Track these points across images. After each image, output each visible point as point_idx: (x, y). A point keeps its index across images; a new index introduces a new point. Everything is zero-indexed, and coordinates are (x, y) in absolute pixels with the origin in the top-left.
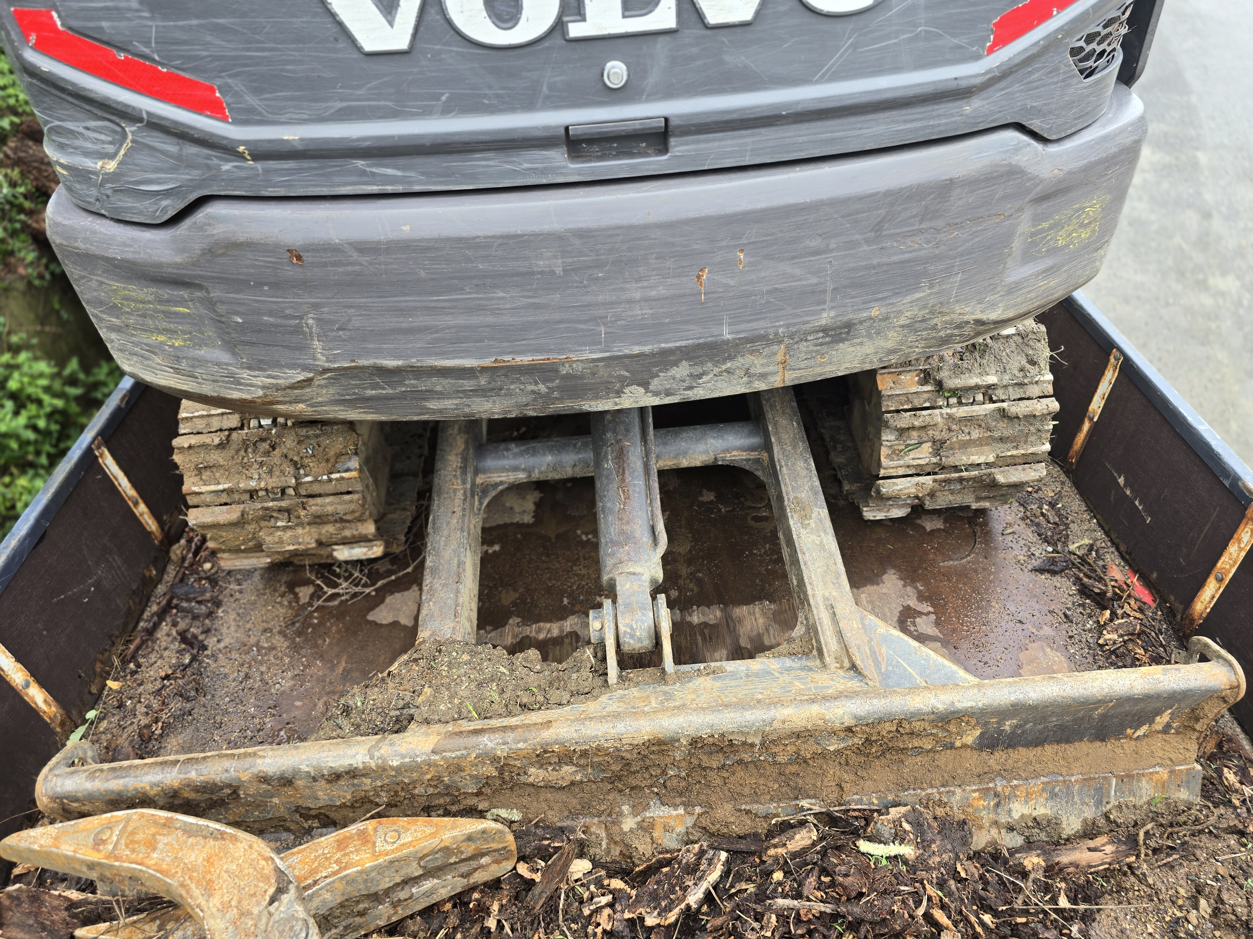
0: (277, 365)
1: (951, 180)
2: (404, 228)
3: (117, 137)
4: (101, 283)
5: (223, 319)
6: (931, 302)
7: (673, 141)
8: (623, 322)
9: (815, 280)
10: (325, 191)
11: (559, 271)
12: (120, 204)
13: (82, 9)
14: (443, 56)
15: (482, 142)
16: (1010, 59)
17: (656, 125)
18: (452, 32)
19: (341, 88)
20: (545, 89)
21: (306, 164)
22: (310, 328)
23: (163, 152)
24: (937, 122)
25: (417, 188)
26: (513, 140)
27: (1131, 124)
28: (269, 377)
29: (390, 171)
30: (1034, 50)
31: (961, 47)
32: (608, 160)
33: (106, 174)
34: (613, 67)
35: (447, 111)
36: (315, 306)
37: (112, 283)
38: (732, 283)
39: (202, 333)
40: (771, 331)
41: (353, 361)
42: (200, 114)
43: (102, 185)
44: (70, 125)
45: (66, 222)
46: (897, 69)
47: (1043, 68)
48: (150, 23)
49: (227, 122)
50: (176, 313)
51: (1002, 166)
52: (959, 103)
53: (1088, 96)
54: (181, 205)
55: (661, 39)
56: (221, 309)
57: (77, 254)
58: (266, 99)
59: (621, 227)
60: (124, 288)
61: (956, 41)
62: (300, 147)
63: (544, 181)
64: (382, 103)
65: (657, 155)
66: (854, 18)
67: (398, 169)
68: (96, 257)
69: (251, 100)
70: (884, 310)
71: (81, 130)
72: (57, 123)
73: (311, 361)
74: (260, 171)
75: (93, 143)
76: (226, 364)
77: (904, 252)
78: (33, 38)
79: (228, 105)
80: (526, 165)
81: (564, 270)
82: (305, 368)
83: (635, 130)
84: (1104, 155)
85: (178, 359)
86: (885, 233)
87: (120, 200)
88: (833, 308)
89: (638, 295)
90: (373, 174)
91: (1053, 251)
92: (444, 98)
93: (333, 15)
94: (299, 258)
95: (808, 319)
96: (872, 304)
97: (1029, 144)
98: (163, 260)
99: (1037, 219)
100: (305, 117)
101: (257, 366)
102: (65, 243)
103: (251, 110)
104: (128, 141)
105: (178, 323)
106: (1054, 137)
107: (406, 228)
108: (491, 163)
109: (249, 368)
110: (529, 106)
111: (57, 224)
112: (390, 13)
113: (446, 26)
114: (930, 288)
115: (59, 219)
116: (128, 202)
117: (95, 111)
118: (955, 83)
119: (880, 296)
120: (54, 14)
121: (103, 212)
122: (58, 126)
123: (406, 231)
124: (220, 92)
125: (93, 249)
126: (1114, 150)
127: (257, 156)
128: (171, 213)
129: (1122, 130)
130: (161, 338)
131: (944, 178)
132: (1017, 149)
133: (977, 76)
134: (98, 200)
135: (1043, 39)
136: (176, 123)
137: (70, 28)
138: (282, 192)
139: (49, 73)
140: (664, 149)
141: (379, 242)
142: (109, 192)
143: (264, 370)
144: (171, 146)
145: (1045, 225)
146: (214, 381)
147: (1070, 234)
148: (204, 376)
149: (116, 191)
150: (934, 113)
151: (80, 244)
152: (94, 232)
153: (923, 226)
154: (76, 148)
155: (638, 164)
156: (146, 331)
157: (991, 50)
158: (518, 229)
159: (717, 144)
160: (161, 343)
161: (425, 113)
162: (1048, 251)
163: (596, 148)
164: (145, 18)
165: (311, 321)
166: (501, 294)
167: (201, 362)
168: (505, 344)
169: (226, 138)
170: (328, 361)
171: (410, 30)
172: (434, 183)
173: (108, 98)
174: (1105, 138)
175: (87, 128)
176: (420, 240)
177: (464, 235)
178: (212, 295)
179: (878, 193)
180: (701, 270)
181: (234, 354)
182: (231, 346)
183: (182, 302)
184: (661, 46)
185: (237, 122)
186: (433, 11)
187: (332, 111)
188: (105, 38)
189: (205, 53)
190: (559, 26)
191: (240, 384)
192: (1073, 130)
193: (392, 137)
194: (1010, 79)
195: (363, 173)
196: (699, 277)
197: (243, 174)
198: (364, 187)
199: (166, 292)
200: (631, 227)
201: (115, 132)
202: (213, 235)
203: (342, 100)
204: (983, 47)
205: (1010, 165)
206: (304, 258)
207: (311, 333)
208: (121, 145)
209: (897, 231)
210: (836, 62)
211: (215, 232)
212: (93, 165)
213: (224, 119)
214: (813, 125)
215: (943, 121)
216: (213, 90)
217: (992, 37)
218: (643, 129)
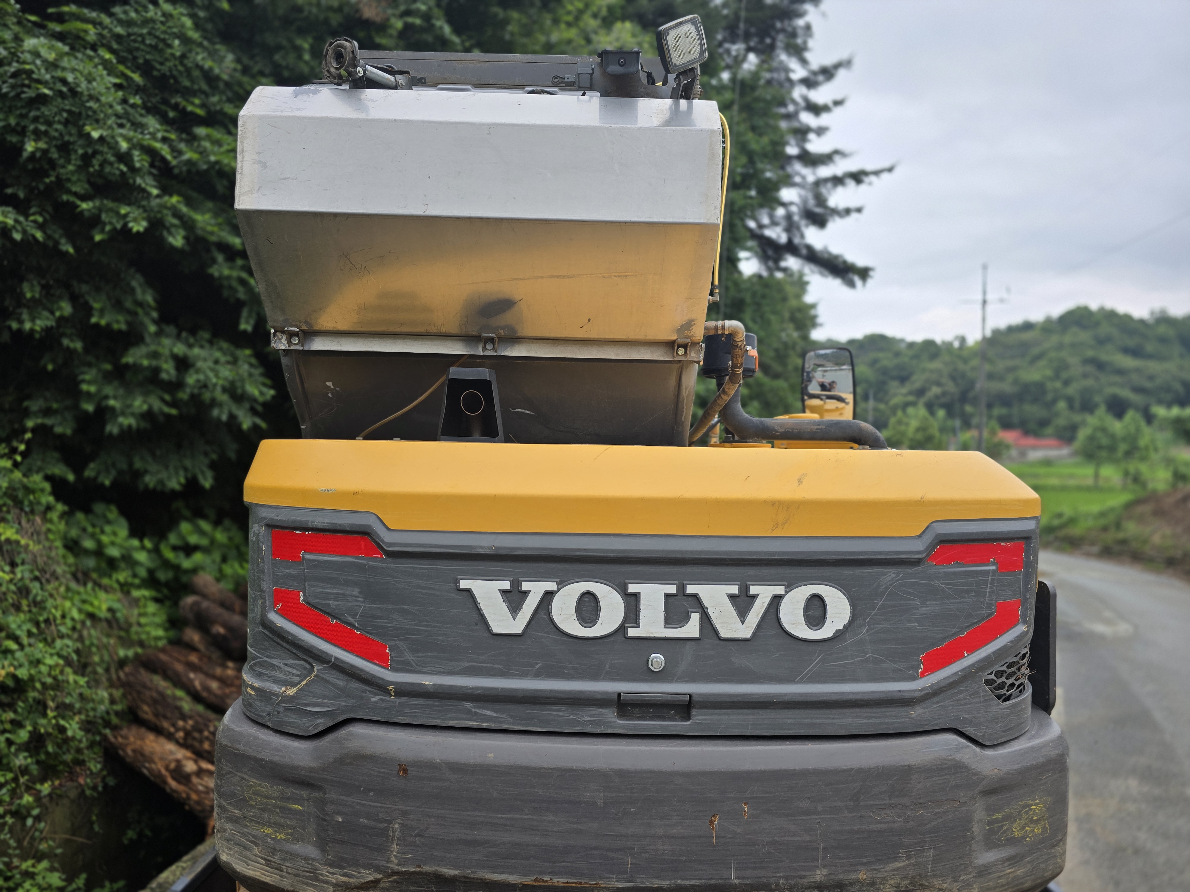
0: (356, 864)
1: (909, 766)
2: (489, 755)
3: (305, 672)
4: (242, 779)
5: (328, 818)
6: (911, 873)
7: (694, 712)
8: (647, 855)
9: (807, 838)
10: (438, 723)
11: (600, 802)
12: (286, 719)
13: (322, 593)
14: (543, 640)
15: (558, 698)
16: (938, 682)
17: (682, 699)
18: (552, 626)
19: (470, 653)
20: (607, 667)
21: (430, 702)
22: (394, 831)
23: (334, 685)
24: (891, 721)
25: (505, 727)
26: (580, 699)
27: (1052, 741)
28: (343, 875)
29: (488, 713)
30: (956, 678)
31: (901, 670)
32: (646, 720)
33: (286, 696)
34: (655, 657)
35: (538, 675)
36: (404, 813)
37: (251, 779)
38: (739, 830)
39: (304, 830)
40: (773, 881)
41: (419, 866)
42: (371, 662)
43: (278, 704)
44: (274, 662)
45: (238, 729)
46: (855, 680)
47: (966, 691)
48: (361, 604)
49: (387, 669)
50: (291, 810)
51: (948, 760)
52: (905, 709)
53: (1009, 715)
54: (330, 724)
55: (689, 643)
56: (329, 808)
57: (235, 754)
58: (418, 657)
59: (651, 772)
60: (259, 785)
61: (896, 666)
62: (431, 690)
63: (598, 731)
64: (496, 666)
65: (682, 721)
66: (821, 644)
67: (495, 712)
68: (249, 758)
69: (408, 656)
70: (870, 874)
71: (281, 665)
72: (266, 659)
73: (384, 863)
74: (397, 703)
75: (286, 674)
76: (313, 860)
77: (879, 823)
78: (279, 606)
79: (392, 658)
80: (586, 718)
81: (604, 803)
82: (377, 869)
83: (667, 701)
84: (1035, 763)
85: (274, 851)
86: (862, 803)
87: (286, 716)
88: (824, 866)
89: (661, 832)
90: (476, 713)
91: (1012, 841)
92: (537, 666)
93: (479, 610)
94: (406, 771)
95: (804, 873)
96: (858, 868)
97: (968, 746)
98: (301, 764)
99: (990, 810)
100: (441, 670)
101: (337, 864)
102: (229, 744)
103: (407, 663)
104: (313, 675)
105: (288, 818)
106: (988, 743)
107: (491, 755)
108: (562, 714)
109: (331, 865)
110: (595, 677)
111: (229, 729)
112: (515, 612)
113: (550, 622)
114: (907, 859)
115: (233, 726)
116: (293, 718)
117: (299, 653)
118: (900, 694)
119: (865, 860)
120: (301, 594)
121: (269, 724)
122: (266, 661)
123: (491, 757)
124: (390, 650)
125: (250, 752)
126: (1041, 760)
127: (398, 694)
128: (320, 729)
129: (1045, 745)
130: (269, 831)
131: (903, 764)
132: (959, 749)
133: (915, 691)
134: (269, 714)
135: (960, 671)
136: (353, 666)
137: (308, 603)
138: (407, 720)
139: (281, 628)
140: (687, 716)
141: (469, 765)
142: (281, 710)
143: (343, 868)
144: (340, 681)
145: (999, 816)
146: (296, 875)
147: (1024, 828)
148: (290, 870)
149: (287, 709)
150: (888, 714)
151: (241, 747)
152: (256, 738)
153: (892, 802)
154: (270, 677)
155: (668, 725)
156: (259, 823)
157: (923, 675)
158: (574, 765)
159: (726, 717)
160: (268, 835)
161: (523, 675)
162: (1007, 840)
163: (637, 711)
164: (359, 601)
165: (397, 826)
166: (551, 818)
167: (292, 856)
168: (546, 864)
169: (383, 680)
170: (399, 864)
171: (525, 622)
172: (519, 724)
173: (313, 647)
174: (1032, 749)
175: (286, 665)
176: (499, 766)
177: (533, 765)
178: (326, 796)
179: (852, 769)
180: (714, 816)
181: (323, 850)
182: (322, 844)
183: (299, 800)
184: (689, 647)
185: (394, 670)
186: (542, 613)
187: (460, 668)
188: (327, 611)
189: (389, 625)
190: (622, 629)
191: (317, 880)
192: (1003, 740)
193: (497, 689)
194: (942, 696)
195: (469, 712)
196: (712, 822)
197: (384, 705)
198: (467, 722)
199: (290, 791)
200: (660, 773)
201: (305, 668)
202: (347, 748)
203: (469, 662)
204: (917, 672)
205: (954, 760)
206: (409, 772)
207: (393, 836)
208: (305, 678)
209: (871, 803)
210: (811, 670)
211: (350, 745)
212: (278, 690)
213: (386, 668)
214: (797, 712)
215: (896, 721)
216: (386, 647)
217: (922, 666)
218: (673, 701)
